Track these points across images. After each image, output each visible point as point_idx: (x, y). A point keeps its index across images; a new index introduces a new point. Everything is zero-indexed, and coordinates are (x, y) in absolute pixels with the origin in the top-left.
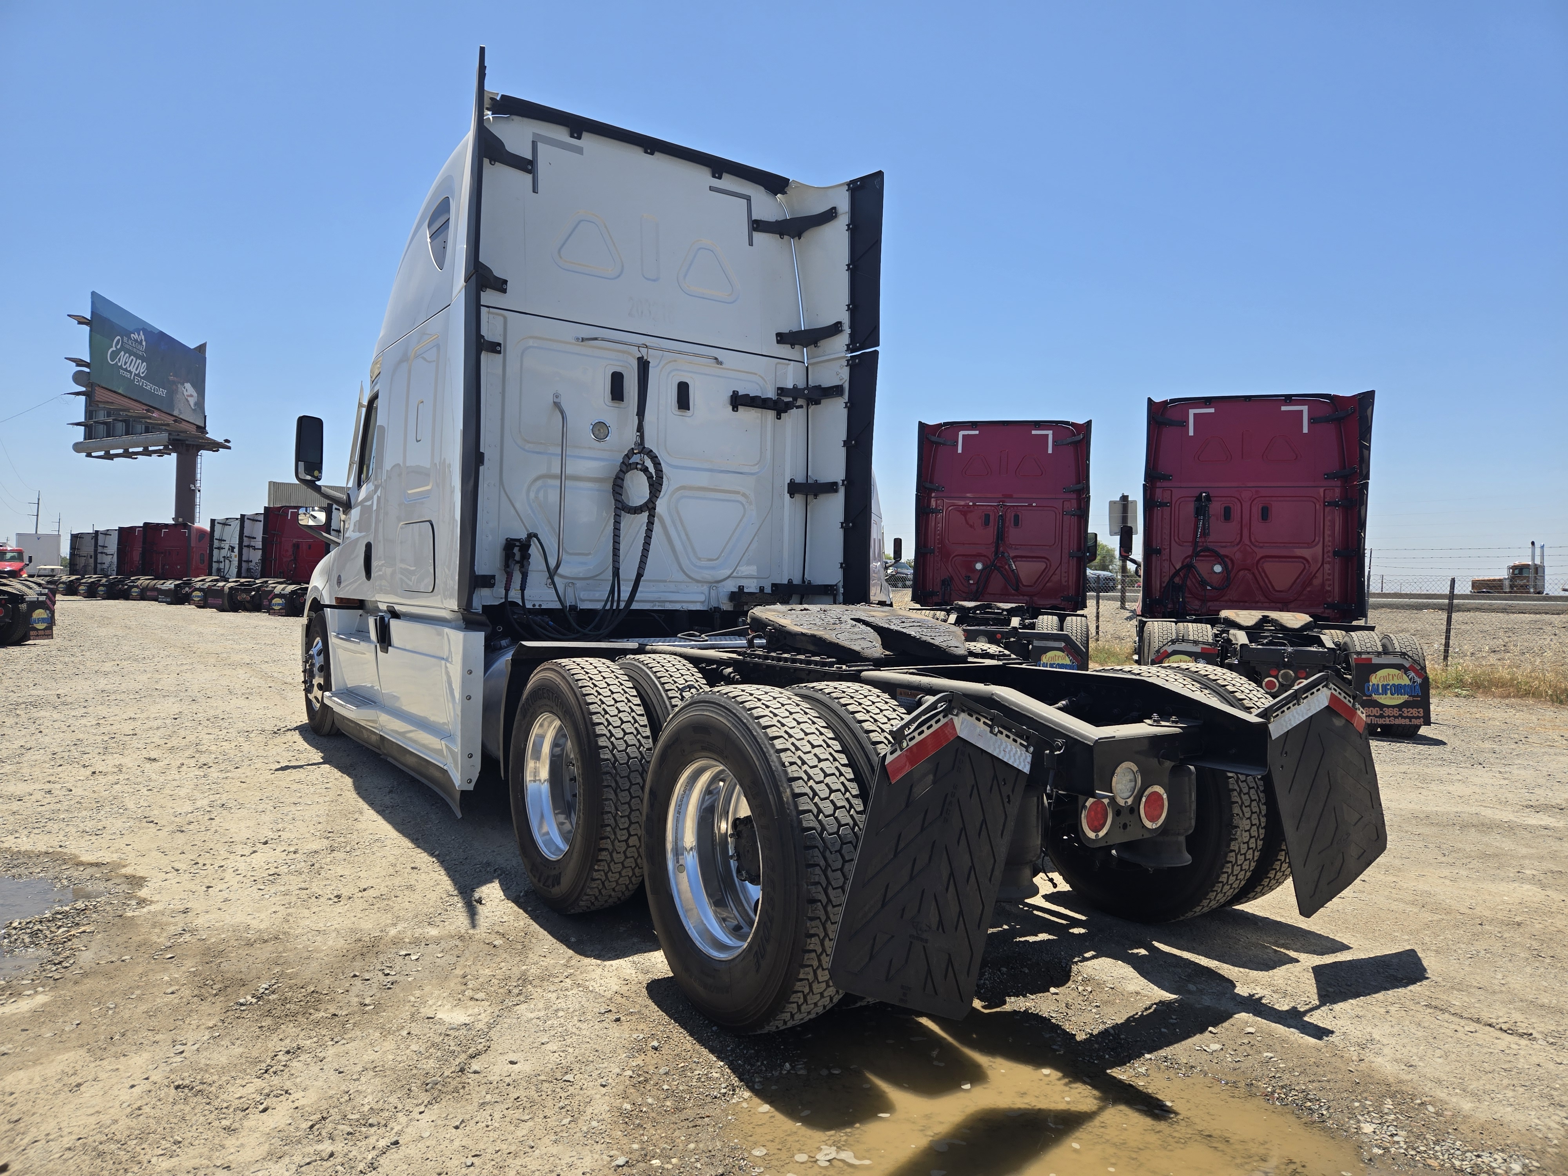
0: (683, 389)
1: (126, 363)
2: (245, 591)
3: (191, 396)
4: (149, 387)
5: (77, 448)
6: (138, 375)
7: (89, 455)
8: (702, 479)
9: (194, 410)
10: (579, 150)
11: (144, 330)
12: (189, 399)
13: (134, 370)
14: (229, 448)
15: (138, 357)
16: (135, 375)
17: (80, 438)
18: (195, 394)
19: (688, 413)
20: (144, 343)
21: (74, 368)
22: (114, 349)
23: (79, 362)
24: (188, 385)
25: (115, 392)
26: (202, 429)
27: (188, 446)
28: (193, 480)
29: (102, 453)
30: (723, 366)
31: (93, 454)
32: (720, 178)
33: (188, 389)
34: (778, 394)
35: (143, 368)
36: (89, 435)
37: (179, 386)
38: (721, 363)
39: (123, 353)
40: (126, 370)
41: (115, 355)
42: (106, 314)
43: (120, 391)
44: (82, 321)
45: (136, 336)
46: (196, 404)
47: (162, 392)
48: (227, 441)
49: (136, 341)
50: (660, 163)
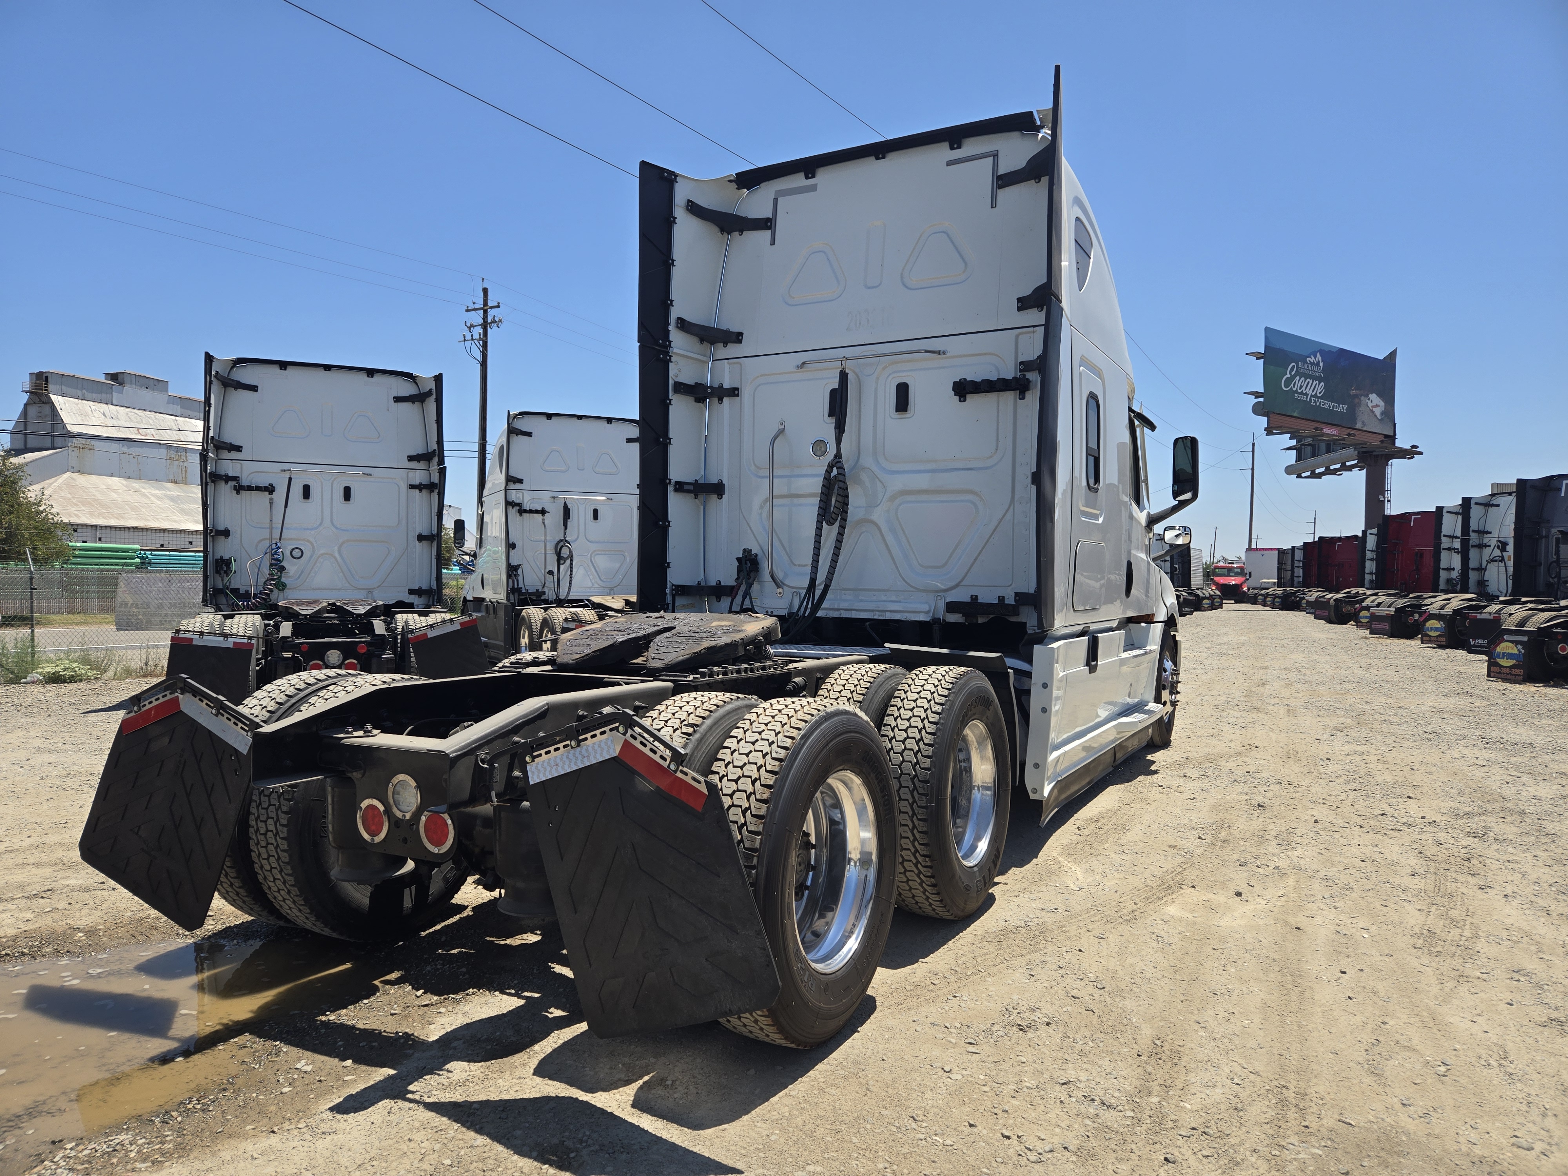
0: (903, 391)
1: (1301, 387)
2: (1349, 603)
3: (1377, 406)
4: (1327, 405)
5: (1289, 470)
6: (1315, 396)
7: (1299, 476)
8: (922, 481)
9: (1381, 420)
10: (813, 188)
11: (1322, 352)
12: (1374, 409)
13: (1310, 392)
14: (1421, 453)
15: (1314, 378)
16: (1312, 396)
17: (1293, 461)
18: (1382, 404)
19: (907, 415)
20: (1321, 364)
21: (1253, 400)
22: (1288, 375)
23: (1257, 395)
24: (1373, 396)
25: (1291, 416)
26: (1392, 438)
27: (1377, 456)
28: (1383, 491)
29: (1308, 474)
30: (948, 355)
31: (1303, 475)
32: (959, 147)
33: (1375, 400)
34: (1021, 371)
35: (1320, 388)
36: (1299, 458)
37: (1362, 398)
38: (944, 353)
39: (1298, 378)
40: (1302, 393)
41: (1288, 382)
42: (1278, 344)
43: (1295, 414)
44: (1258, 356)
45: (1312, 359)
46: (1382, 413)
47: (1342, 408)
48: (1414, 447)
49: (1312, 364)
50: (895, 161)
